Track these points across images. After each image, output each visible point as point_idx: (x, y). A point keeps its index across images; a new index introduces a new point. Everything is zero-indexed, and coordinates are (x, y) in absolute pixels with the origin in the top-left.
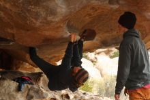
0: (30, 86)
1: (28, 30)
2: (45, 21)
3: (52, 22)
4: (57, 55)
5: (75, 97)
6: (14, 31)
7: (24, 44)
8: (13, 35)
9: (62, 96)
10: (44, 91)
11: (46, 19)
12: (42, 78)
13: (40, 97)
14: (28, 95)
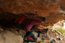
0: (43, 35)
1: (43, 10)
2: (50, 5)
4: (55, 21)
5: (63, 39)
6: (37, 10)
7: (41, 16)
8: (37, 12)
10: (49, 37)
12: (48, 31)
13: (47, 39)
14: (42, 38)
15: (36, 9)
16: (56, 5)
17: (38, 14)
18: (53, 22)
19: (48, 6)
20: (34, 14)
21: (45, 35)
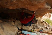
0: (34, 25)
1: (33, 5)
2: (38, 2)
3: (41, 2)
7: (32, 10)
8: (28, 7)
9: (45, 28)
10: (39, 26)
11: (39, 1)
12: (38, 22)
13: (37, 28)
14: (33, 27)
15: (27, 5)
16: (43, 2)
17: (29, 9)
18: (42, 14)
19: (36, 3)
20: (26, 9)
21: (36, 25)
